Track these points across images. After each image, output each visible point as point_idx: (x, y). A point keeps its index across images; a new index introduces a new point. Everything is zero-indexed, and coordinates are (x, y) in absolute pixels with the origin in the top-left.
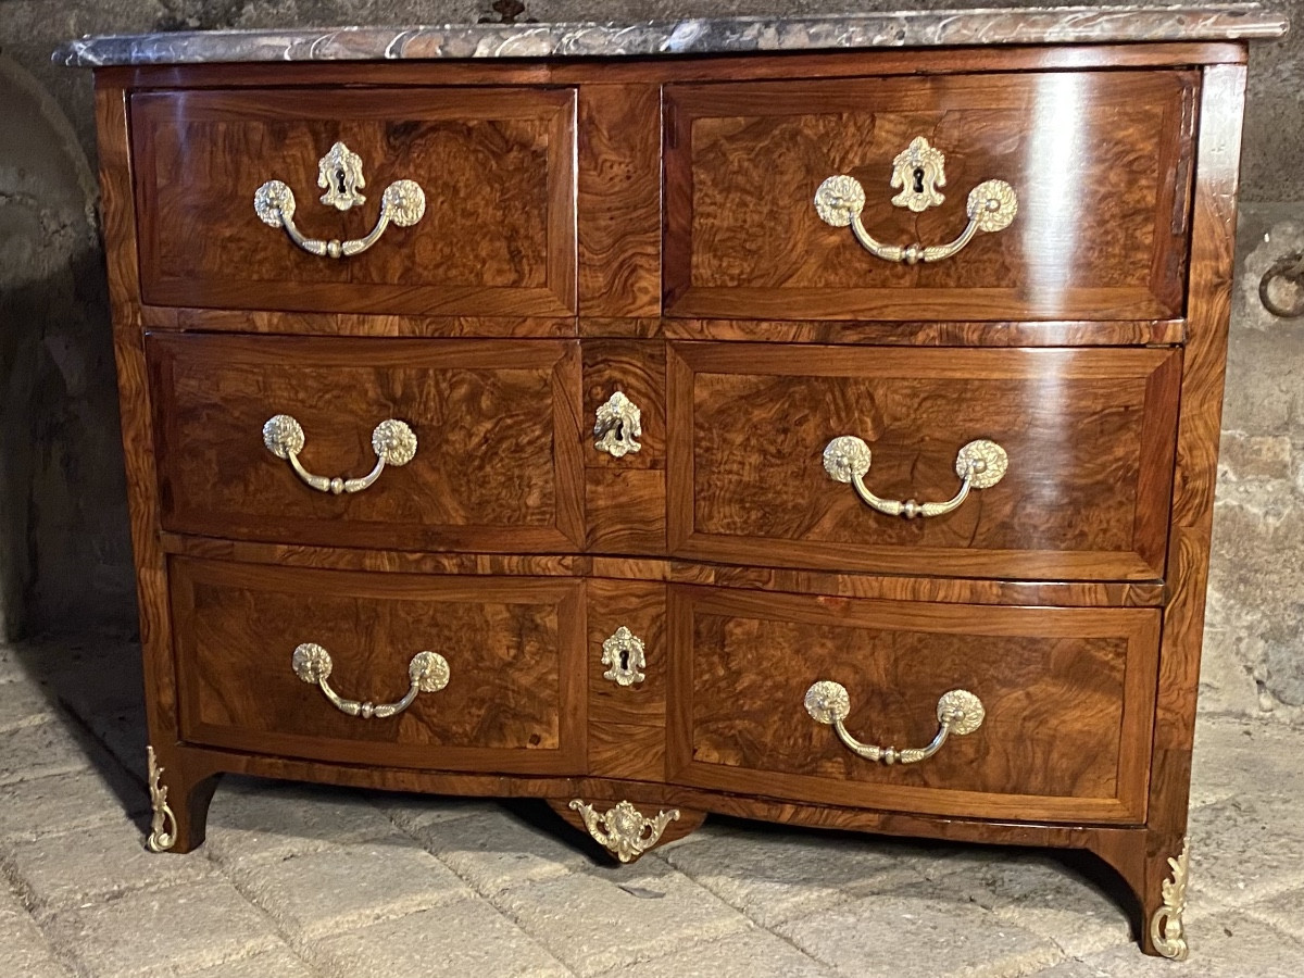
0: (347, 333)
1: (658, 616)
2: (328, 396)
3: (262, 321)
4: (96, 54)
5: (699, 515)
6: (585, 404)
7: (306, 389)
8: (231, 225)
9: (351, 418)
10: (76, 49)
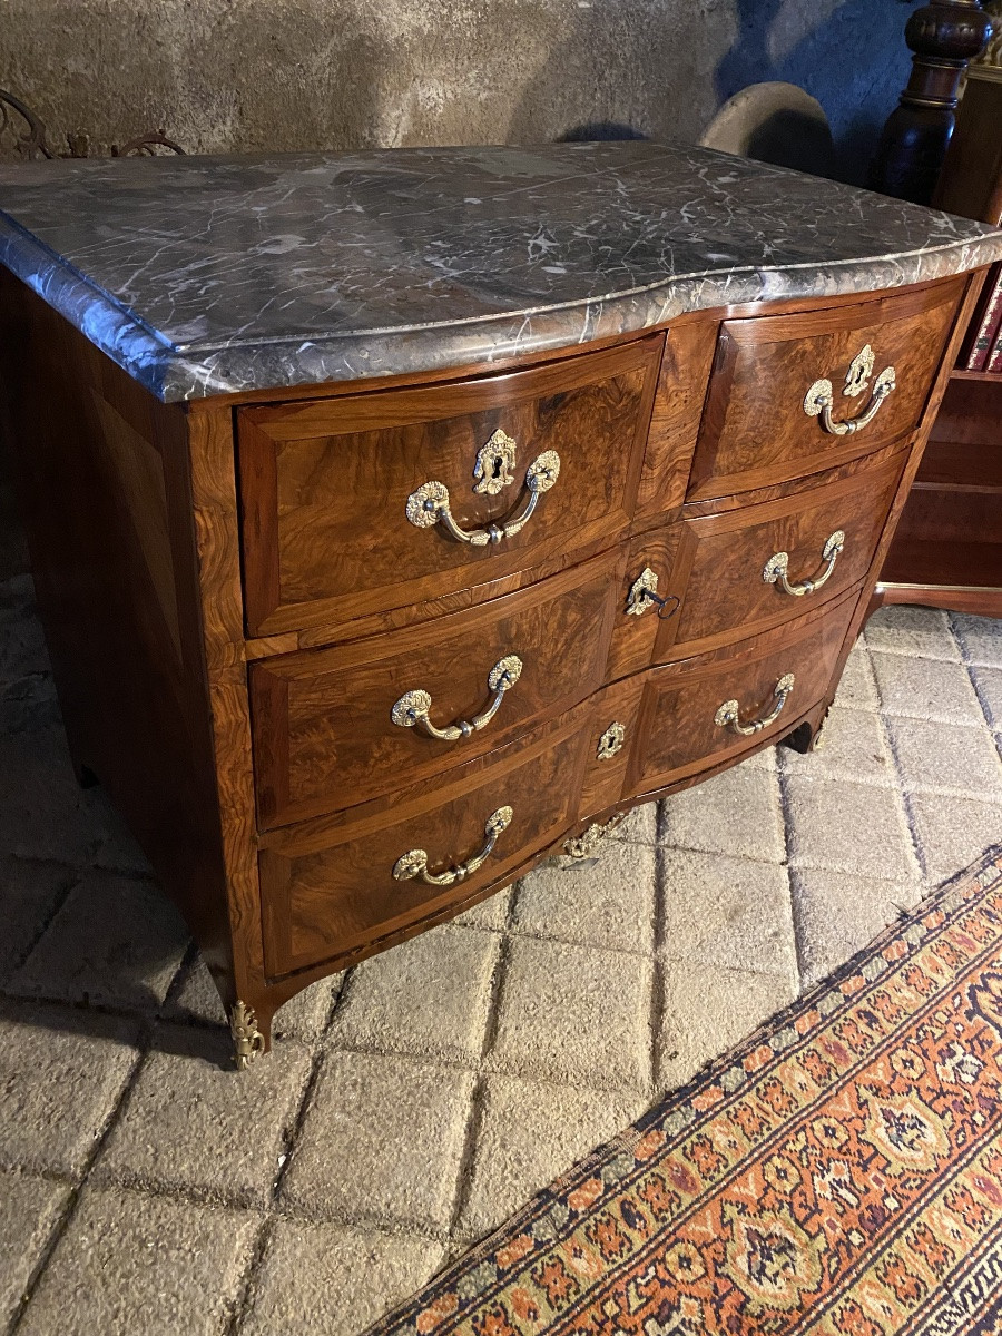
0: (479, 600)
1: (636, 705)
2: (455, 660)
5: (680, 633)
6: (625, 587)
7: (436, 661)
8: (377, 535)
9: (472, 669)
10: (197, 376)
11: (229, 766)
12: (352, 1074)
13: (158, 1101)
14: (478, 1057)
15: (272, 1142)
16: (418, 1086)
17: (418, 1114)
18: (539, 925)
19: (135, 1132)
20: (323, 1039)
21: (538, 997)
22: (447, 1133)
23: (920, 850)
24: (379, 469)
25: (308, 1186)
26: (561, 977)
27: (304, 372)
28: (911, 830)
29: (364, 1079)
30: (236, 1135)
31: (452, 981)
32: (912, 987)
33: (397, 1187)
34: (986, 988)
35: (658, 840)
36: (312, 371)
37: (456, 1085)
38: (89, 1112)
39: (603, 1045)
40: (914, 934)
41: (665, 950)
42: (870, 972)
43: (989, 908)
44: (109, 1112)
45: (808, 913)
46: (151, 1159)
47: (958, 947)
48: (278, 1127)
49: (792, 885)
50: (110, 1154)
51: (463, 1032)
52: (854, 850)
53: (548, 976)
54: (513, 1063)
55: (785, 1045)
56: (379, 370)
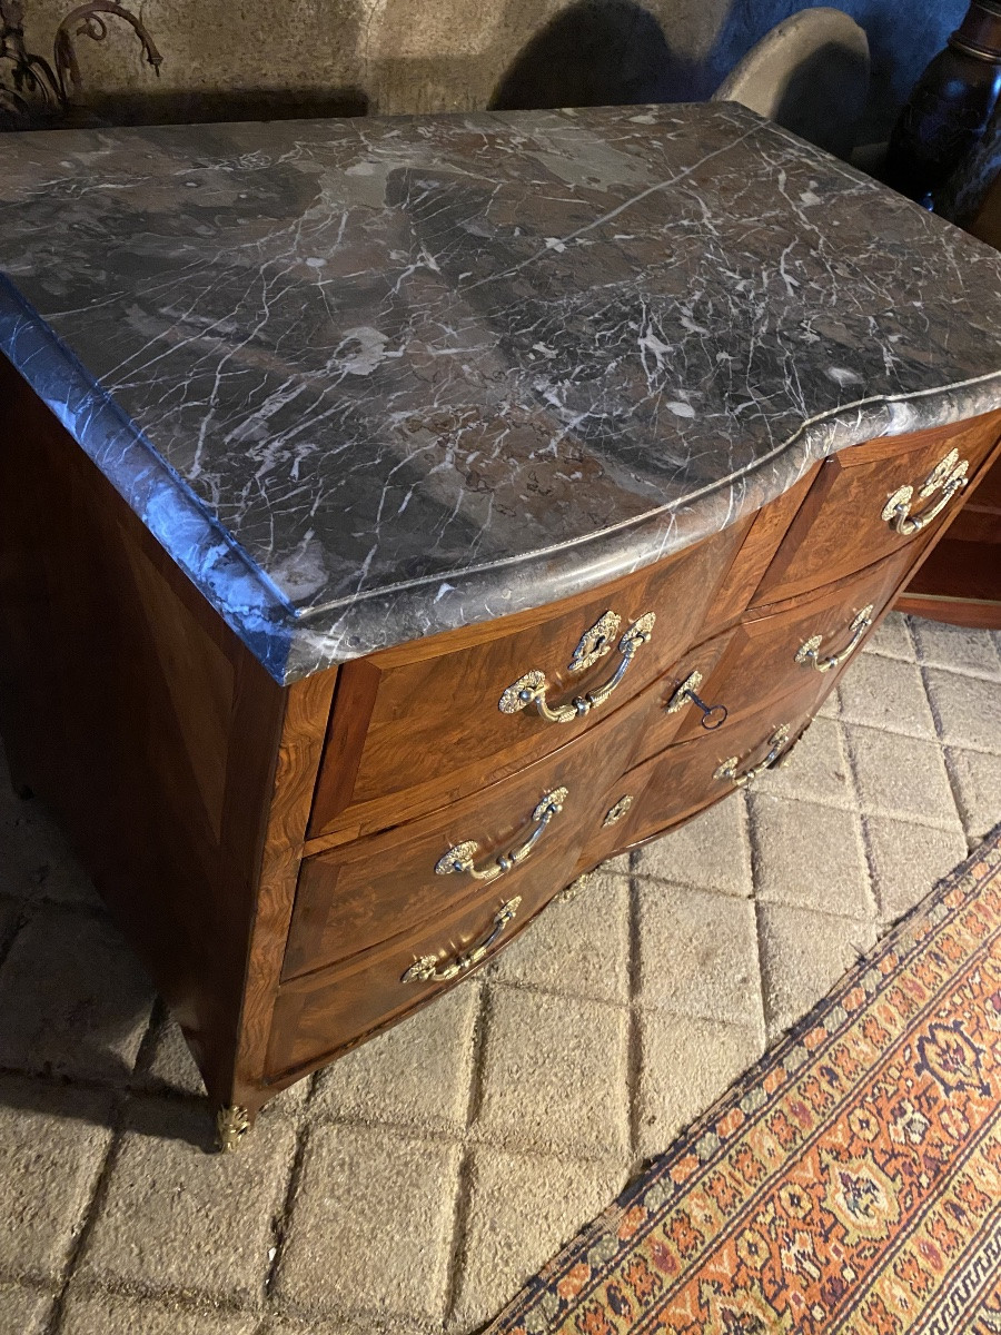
2: (508, 808)
10: (324, 651)
11: (264, 944)
12: (339, 1152)
13: (138, 1192)
14: (463, 1126)
15: (262, 1234)
16: (406, 1164)
17: (408, 1197)
18: (518, 973)
19: (116, 1229)
20: (306, 1109)
21: (521, 1058)
22: (438, 1217)
23: (876, 883)
24: (483, 673)
25: (302, 1284)
26: (543, 1034)
28: (868, 858)
29: (352, 1159)
30: (223, 1227)
31: (435, 1041)
32: (868, 1040)
33: (391, 1281)
34: (934, 1040)
35: (631, 869)
37: (444, 1162)
38: (64, 1207)
39: (585, 1110)
40: (871, 980)
41: (642, 999)
42: (831, 1023)
43: (937, 950)
44: (85, 1204)
45: (774, 956)
46: (137, 1261)
47: (910, 995)
48: (266, 1217)
49: (758, 921)
50: (92, 1256)
51: (448, 1101)
52: (816, 884)
53: (530, 1033)
54: (498, 1132)
55: (754, 1107)
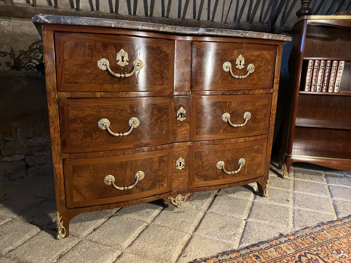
0: (123, 97)
1: (187, 154)
2: (117, 113)
3: (98, 95)
4: (49, 20)
5: (197, 132)
6: (174, 110)
7: (111, 111)
8: (90, 69)
9: (123, 118)
10: (41, 18)
11: (53, 128)
12: (87, 245)
13: (33, 243)
14: (125, 248)
15: (56, 257)
16: (103, 251)
17: (99, 257)
18: (160, 223)
19: (23, 248)
20: (85, 238)
21: (150, 237)
23: (295, 222)
24: (89, 52)
26: (160, 234)
27: (66, 21)
28: (293, 217)
29: (89, 247)
30: (47, 253)
31: (127, 231)
32: (277, 252)
34: (305, 256)
35: (207, 211)
36: (67, 21)
37: (114, 252)
38: (15, 243)
39: (163, 250)
40: (283, 240)
41: (196, 233)
42: (262, 246)
43: (314, 237)
44: (20, 244)
46: (22, 254)
47: (298, 244)
48: (59, 253)
49: (246, 225)
51: (124, 241)
52: (270, 218)
53: (156, 233)
54: (134, 251)
55: (223, 259)
56: (84, 23)
